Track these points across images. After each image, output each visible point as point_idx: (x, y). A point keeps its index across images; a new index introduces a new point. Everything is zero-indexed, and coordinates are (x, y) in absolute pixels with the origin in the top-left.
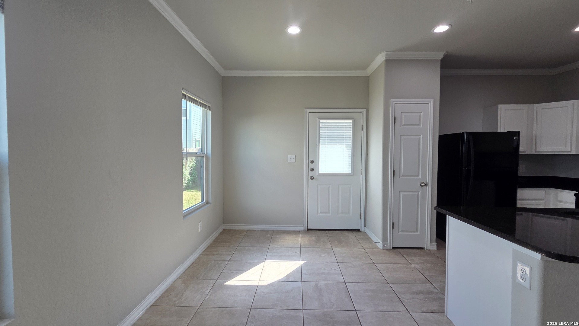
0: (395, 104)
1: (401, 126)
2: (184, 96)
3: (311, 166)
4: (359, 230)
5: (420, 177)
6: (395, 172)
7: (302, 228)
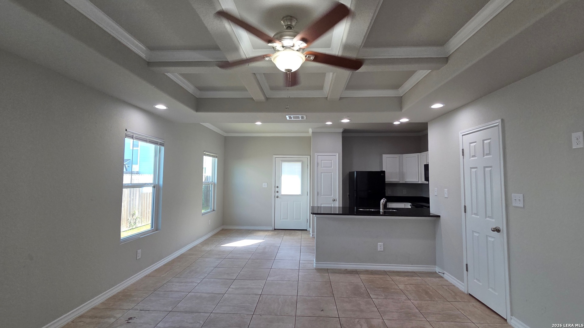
0: (318, 155)
1: (321, 167)
2: (205, 155)
3: (277, 189)
4: (306, 230)
5: (332, 196)
6: (319, 193)
7: (271, 228)
